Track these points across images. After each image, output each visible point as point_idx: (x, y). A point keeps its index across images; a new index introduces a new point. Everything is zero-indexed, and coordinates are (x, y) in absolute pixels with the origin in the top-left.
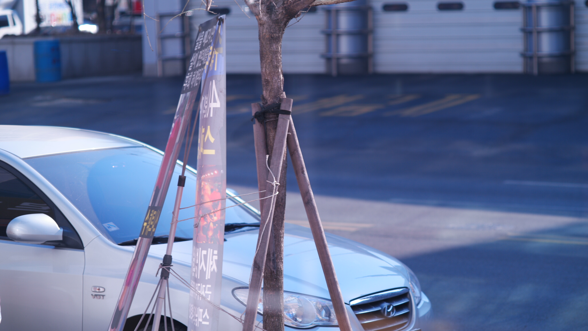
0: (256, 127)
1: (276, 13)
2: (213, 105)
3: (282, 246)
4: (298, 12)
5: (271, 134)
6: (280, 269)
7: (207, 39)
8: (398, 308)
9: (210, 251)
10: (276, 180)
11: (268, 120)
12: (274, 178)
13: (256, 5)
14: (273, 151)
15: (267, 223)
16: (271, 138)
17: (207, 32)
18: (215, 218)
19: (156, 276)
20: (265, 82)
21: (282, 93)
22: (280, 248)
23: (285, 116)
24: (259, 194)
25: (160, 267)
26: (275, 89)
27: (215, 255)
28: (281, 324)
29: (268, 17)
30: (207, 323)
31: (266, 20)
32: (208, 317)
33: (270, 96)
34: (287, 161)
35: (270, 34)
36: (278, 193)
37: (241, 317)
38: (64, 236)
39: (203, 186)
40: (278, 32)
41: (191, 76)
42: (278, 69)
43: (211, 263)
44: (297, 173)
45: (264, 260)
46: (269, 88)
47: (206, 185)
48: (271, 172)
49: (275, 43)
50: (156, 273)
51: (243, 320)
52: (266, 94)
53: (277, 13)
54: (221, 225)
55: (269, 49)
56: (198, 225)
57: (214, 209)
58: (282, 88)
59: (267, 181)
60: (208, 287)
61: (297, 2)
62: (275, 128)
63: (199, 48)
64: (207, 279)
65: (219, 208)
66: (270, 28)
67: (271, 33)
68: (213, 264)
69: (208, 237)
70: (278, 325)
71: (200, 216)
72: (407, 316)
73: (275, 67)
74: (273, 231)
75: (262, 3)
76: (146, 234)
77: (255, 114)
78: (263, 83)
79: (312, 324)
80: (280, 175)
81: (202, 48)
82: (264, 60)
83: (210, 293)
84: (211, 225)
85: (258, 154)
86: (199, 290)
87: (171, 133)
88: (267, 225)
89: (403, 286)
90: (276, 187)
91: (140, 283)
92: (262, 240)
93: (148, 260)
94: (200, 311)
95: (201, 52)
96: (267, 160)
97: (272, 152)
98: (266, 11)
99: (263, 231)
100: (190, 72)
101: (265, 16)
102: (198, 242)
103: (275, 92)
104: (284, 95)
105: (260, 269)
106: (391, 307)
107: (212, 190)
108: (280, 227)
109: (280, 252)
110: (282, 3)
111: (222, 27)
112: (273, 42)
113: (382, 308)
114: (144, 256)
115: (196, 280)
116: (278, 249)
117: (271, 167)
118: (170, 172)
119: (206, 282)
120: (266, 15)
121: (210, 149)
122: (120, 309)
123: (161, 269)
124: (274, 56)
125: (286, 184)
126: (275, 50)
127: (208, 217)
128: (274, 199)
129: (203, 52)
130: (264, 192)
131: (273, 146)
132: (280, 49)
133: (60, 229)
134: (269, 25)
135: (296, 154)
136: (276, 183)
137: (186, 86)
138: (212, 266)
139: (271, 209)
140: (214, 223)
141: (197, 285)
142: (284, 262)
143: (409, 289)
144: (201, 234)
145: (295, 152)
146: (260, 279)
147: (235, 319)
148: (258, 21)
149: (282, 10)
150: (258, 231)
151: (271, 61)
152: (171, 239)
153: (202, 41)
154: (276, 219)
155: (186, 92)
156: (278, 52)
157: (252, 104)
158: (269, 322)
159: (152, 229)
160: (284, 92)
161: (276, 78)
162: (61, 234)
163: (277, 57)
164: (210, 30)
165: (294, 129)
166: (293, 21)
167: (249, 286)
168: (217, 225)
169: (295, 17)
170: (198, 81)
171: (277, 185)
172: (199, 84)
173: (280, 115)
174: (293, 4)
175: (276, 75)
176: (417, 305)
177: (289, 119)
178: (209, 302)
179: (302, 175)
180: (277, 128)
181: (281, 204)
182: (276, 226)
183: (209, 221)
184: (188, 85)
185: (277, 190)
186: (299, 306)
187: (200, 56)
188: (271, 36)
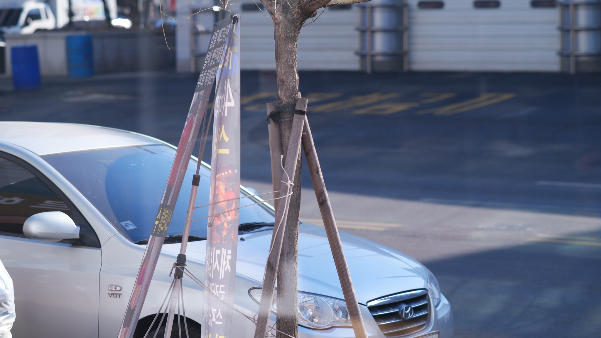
0: (271, 127)
1: (291, 13)
2: (227, 104)
3: (296, 246)
4: (314, 12)
5: (286, 134)
6: (294, 269)
7: (222, 37)
8: (416, 310)
9: (224, 250)
10: (290, 180)
11: (283, 120)
12: (289, 178)
13: (272, 5)
14: (288, 151)
15: (281, 223)
16: (286, 138)
17: (221, 31)
18: (229, 218)
19: (170, 275)
20: (280, 82)
21: (297, 93)
22: (295, 248)
23: (300, 116)
24: (274, 194)
25: (174, 267)
26: (290, 88)
27: (229, 255)
28: (295, 325)
29: (283, 17)
30: (220, 323)
31: (282, 19)
32: (221, 317)
33: (285, 96)
34: (302, 162)
35: (285, 33)
36: (292, 193)
37: (254, 317)
38: (80, 235)
39: (218, 185)
40: (293, 32)
41: (205, 74)
42: (293, 69)
43: (225, 263)
44: (312, 173)
45: (278, 261)
46: (284, 88)
47: (220, 184)
48: (286, 172)
49: (290, 42)
50: (170, 272)
51: (256, 320)
52: (281, 94)
53: (293, 12)
54: (235, 225)
55: (284, 49)
56: (212, 224)
57: (228, 209)
58: (297, 87)
59: (282, 181)
60: (221, 287)
61: (313, 1)
62: (290, 128)
63: (213, 46)
64: (220, 278)
65: (233, 207)
66: (286, 27)
67: (287, 32)
68: (227, 263)
69: (222, 236)
70: (291, 326)
71: (214, 215)
72: (426, 318)
73: (290, 67)
74: (287, 231)
75: (277, 3)
76: (158, 232)
77: (270, 114)
78: (278, 82)
79: (328, 325)
80: (295, 176)
81: (217, 46)
82: (280, 60)
83: (224, 292)
84: (225, 224)
85: (272, 154)
86: (213, 289)
87: (183, 132)
88: (280, 225)
89: (422, 287)
90: (290, 187)
91: (152, 281)
92: (275, 240)
93: (160, 258)
94: (214, 311)
95: (215, 51)
96: (282, 160)
97: (286, 152)
98: (282, 11)
99: (277, 231)
100: (204, 70)
101: (281, 16)
102: (212, 242)
103: (290, 92)
104: (299, 95)
105: (274, 269)
106: (410, 308)
107: (226, 190)
108: (294, 227)
109: (294, 252)
110: (297, 3)
111: (236, 26)
112: (288, 41)
113: (400, 310)
114: (157, 255)
115: (210, 280)
116: (292, 249)
117: (285, 167)
118: (182, 170)
119: (219, 282)
120: (281, 14)
121: (224, 148)
122: (132, 308)
123: (175, 269)
124: (290, 56)
125: (300, 185)
126: (291, 50)
127: (222, 216)
128: (288, 199)
129: (217, 51)
130: (278, 192)
131: (288, 147)
132: (295, 49)
133: (77, 227)
134: (285, 25)
135: (311, 154)
136: (290, 183)
137: (200, 84)
138: (225, 265)
139: (285, 209)
140: (228, 223)
141: (211, 285)
142: (298, 263)
143: (428, 291)
144: (215, 233)
145: (310, 152)
146: (273, 280)
147: (249, 319)
148: (274, 20)
149: (298, 10)
150: (272, 231)
151: (287, 60)
152: (185, 238)
153: (217, 39)
154: (290, 219)
155: (199, 91)
156: (294, 51)
157: (268, 104)
158: (282, 323)
159: (164, 228)
160: (300, 92)
161: (291, 78)
162: (78, 232)
163: (292, 56)
164: (224, 29)
165: (309, 129)
166: (309, 20)
167: (262, 286)
168: (231, 224)
169: (311, 17)
170: (211, 80)
171: (291, 185)
172: (213, 82)
173: (295, 115)
174: (309, 3)
175: (291, 75)
176: (436, 306)
177: (304, 119)
178: (223, 302)
179: (317, 175)
180: (292, 128)
181: (295, 204)
182: (290, 226)
183: (223, 221)
184: (202, 84)
185: (291, 190)
186: (315, 306)
187: (213, 55)
188: (287, 36)
